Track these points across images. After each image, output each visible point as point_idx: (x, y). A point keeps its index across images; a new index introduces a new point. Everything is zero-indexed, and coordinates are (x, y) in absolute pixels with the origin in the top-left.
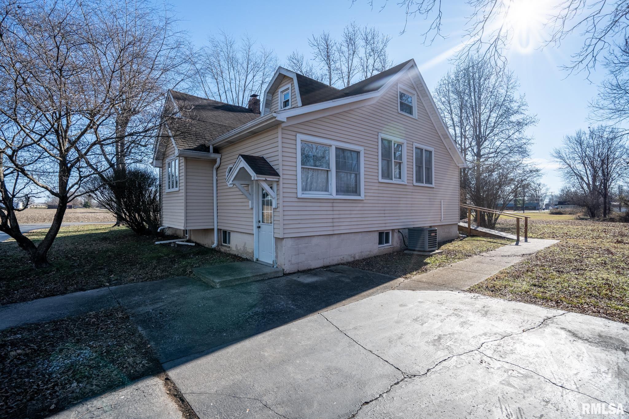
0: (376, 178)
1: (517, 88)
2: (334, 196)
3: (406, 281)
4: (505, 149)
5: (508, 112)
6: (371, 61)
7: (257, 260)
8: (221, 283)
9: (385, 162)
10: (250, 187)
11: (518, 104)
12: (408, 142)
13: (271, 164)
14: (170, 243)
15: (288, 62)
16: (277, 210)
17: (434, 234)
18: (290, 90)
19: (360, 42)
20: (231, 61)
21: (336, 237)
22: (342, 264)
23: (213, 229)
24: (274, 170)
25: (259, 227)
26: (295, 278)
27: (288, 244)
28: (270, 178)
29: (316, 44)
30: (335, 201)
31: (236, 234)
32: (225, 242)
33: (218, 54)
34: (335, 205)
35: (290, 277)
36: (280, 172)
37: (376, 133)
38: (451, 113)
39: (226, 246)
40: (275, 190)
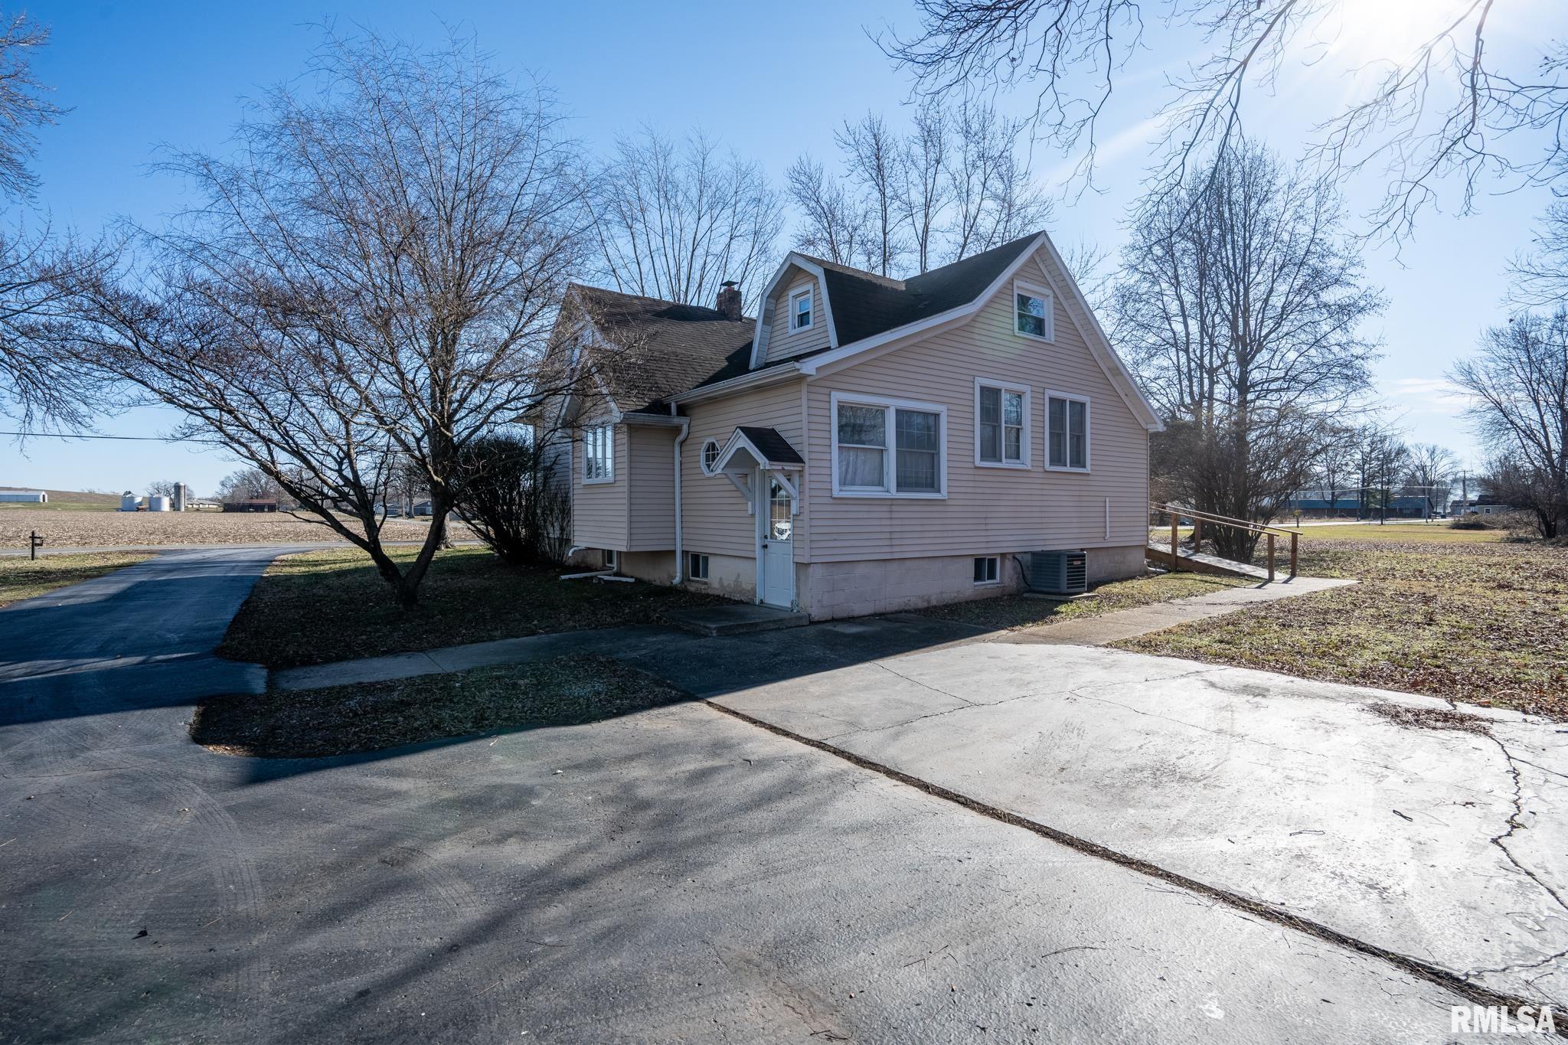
0: (971, 459)
1: (1342, 221)
2: (894, 493)
3: (1012, 634)
4: (1306, 371)
5: (1318, 280)
6: (976, 180)
7: (762, 602)
8: (719, 630)
9: (989, 429)
10: (749, 477)
11: (1341, 262)
12: (1034, 389)
13: (789, 442)
14: (592, 577)
15: (789, 182)
16: (800, 518)
17: (1079, 563)
18: (810, 295)
19: (953, 140)
20: (665, 189)
21: (895, 565)
22: (906, 611)
23: (674, 552)
24: (795, 453)
25: (765, 547)
26: (830, 628)
27: (816, 573)
28: (789, 467)
29: (853, 143)
30: (894, 502)
31: (719, 559)
32: (696, 573)
33: (635, 174)
34: (894, 508)
35: (820, 627)
36: (806, 457)
37: (971, 378)
38: (1176, 283)
39: (698, 582)
40: (797, 484)
